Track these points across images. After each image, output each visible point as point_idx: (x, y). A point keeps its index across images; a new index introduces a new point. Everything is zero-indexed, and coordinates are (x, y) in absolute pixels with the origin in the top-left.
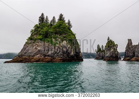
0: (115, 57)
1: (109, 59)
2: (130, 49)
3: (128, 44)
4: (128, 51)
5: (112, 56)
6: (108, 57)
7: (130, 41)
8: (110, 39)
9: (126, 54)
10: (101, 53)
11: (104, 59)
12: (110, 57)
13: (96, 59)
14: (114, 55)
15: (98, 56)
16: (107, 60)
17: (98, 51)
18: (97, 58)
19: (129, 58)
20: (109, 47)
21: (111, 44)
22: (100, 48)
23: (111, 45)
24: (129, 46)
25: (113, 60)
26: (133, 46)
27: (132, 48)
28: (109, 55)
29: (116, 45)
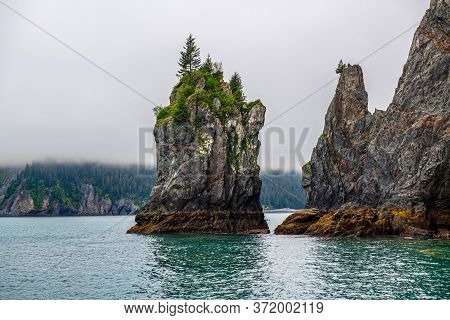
1: (173, 223)
2: (347, 143)
3: (338, 100)
4: (334, 156)
5: (198, 196)
6: (166, 200)
7: (351, 76)
8: (203, 58)
12: (183, 203)
14: (220, 183)
16: (154, 227)
20: (181, 118)
21: (199, 99)
23: (204, 109)
24: (339, 121)
25: (207, 230)
26: (368, 119)
27: (363, 138)
28: (179, 187)
29: (251, 105)
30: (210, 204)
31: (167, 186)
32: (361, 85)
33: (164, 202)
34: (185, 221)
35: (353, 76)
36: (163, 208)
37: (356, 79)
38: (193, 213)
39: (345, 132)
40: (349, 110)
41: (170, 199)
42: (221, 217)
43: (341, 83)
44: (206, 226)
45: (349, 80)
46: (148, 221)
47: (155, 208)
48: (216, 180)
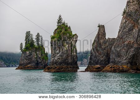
0: (71, 64)
1: (59, 69)
2: (100, 47)
3: (98, 34)
4: (97, 50)
5: (65, 62)
6: (56, 63)
8: (63, 21)
9: (93, 57)
10: (34, 54)
11: (49, 68)
12: (60, 63)
13: (21, 69)
14: (70, 58)
15: (25, 61)
17: (27, 48)
18: (23, 67)
19: (98, 66)
21: (64, 33)
22: (33, 41)
23: (65, 36)
24: (99, 41)
25: (68, 71)
26: (106, 40)
27: (105, 46)
28: (59, 59)
29: (74, 35)
30: (68, 64)
31: (56, 58)
32: (104, 31)
33: (55, 63)
34: (62, 68)
35: (102, 28)
36: (55, 65)
37: (103, 29)
38: (64, 66)
39: (100, 44)
40: (101, 38)
41: (57, 62)
42: (71, 67)
43: (99, 30)
44: (67, 70)
45: (101, 29)
46: (51, 68)
47: (53, 65)
48: (68, 57)
